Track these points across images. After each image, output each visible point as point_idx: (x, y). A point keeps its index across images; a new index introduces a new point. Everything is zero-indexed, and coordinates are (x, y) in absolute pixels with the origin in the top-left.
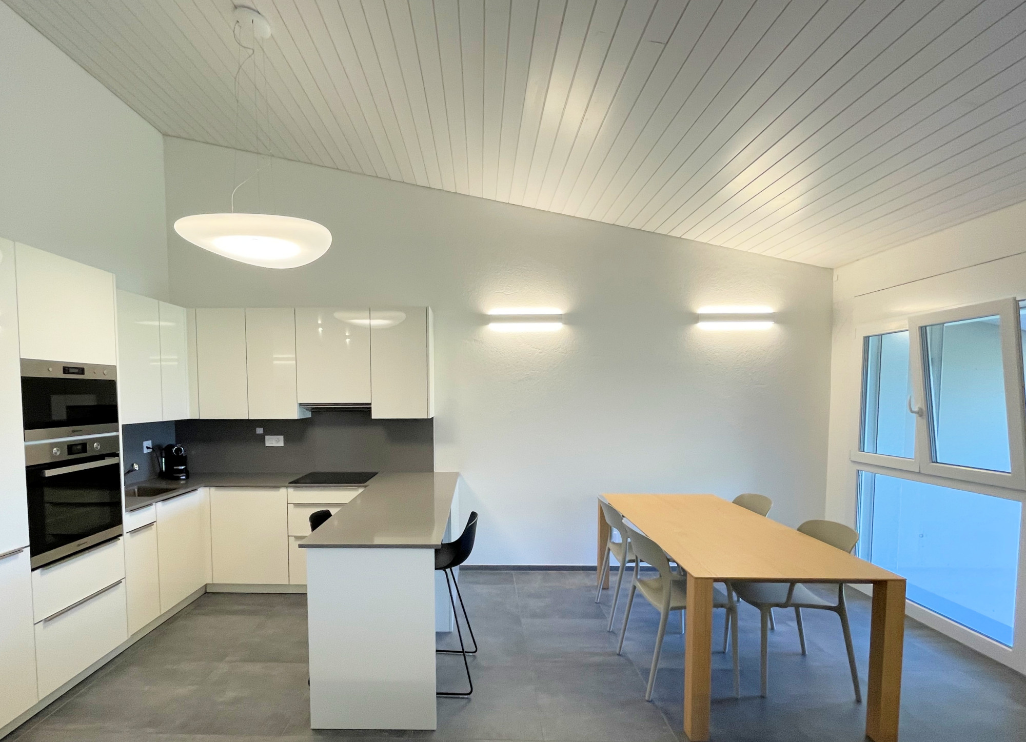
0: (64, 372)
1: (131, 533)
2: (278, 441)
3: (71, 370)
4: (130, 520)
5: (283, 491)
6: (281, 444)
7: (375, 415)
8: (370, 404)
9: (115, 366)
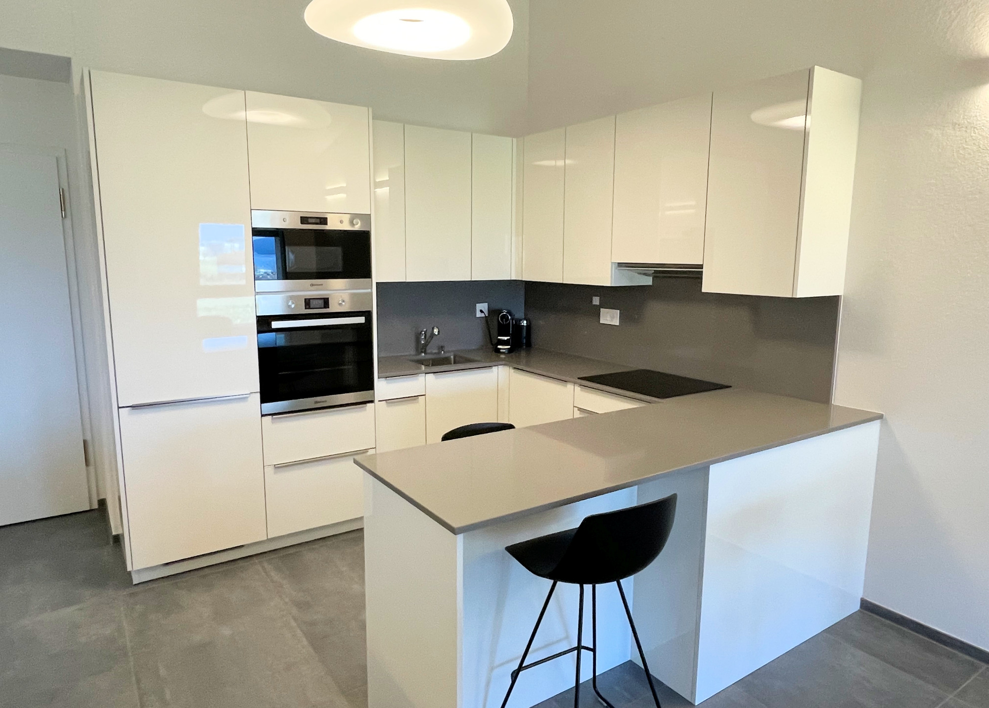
0: (302, 223)
1: (387, 403)
2: (613, 318)
3: (310, 221)
4: (382, 387)
5: (570, 386)
6: (616, 322)
7: (709, 285)
8: (701, 266)
9: (370, 215)
